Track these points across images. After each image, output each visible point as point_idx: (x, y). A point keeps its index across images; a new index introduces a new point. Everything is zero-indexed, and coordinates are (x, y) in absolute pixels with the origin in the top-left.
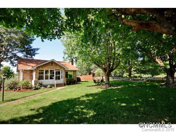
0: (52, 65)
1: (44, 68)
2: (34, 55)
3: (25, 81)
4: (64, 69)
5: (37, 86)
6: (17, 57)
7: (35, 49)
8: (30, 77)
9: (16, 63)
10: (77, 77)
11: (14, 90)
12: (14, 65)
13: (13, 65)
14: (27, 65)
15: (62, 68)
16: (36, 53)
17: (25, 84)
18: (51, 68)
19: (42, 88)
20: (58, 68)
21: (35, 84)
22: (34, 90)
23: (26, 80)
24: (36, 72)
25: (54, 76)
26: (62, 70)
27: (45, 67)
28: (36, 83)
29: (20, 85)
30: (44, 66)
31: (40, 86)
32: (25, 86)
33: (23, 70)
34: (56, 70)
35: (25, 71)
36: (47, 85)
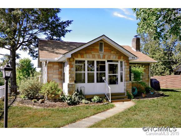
0: (101, 50)
1: (85, 55)
2: (63, 35)
3: (51, 84)
4: (126, 58)
5: (73, 97)
6: (38, 41)
7: (65, 23)
8: (60, 76)
9: (36, 51)
10: (151, 80)
11: (35, 102)
12: (35, 54)
13: (34, 56)
14: (53, 52)
15: (122, 57)
16: (67, 31)
17: (51, 92)
18: (99, 57)
19: (84, 101)
20: (113, 57)
21: (70, 92)
22: (69, 104)
23: (53, 83)
24: (71, 66)
25: (105, 76)
26: (121, 62)
27: (88, 55)
28: (71, 90)
29: (43, 92)
30: (86, 53)
31: (79, 98)
32: (52, 94)
33: (48, 62)
34: (108, 61)
35: (50, 65)
36: (92, 96)
